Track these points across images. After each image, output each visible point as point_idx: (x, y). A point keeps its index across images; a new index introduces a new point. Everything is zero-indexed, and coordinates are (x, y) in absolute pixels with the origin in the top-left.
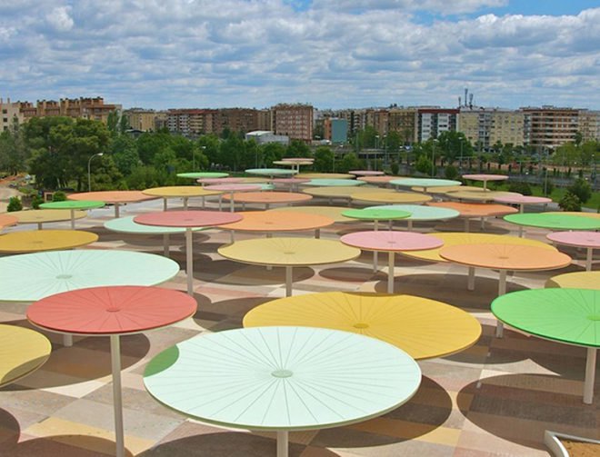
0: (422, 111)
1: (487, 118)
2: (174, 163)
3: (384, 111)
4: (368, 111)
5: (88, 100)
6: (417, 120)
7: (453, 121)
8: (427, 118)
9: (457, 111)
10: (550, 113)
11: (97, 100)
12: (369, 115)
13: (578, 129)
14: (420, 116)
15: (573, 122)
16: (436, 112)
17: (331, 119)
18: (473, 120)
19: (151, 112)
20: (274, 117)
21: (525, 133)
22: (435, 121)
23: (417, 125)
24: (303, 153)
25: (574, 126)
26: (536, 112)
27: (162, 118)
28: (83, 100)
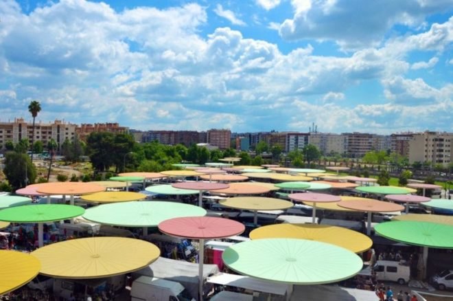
0: (289, 135)
1: (325, 138)
2: (166, 158)
3: (268, 134)
4: (259, 134)
5: (111, 124)
6: (287, 138)
7: (306, 140)
8: (292, 137)
9: (309, 134)
10: (358, 136)
11: (115, 124)
12: (260, 137)
13: (372, 144)
14: (289, 137)
15: (370, 141)
16: (297, 135)
17: (240, 137)
18: (317, 140)
19: (139, 132)
20: (209, 136)
21: (345, 146)
22: (297, 140)
23: (287, 141)
24: (233, 155)
25: (370, 143)
26: (350, 135)
27: (145, 135)
28: (107, 124)
